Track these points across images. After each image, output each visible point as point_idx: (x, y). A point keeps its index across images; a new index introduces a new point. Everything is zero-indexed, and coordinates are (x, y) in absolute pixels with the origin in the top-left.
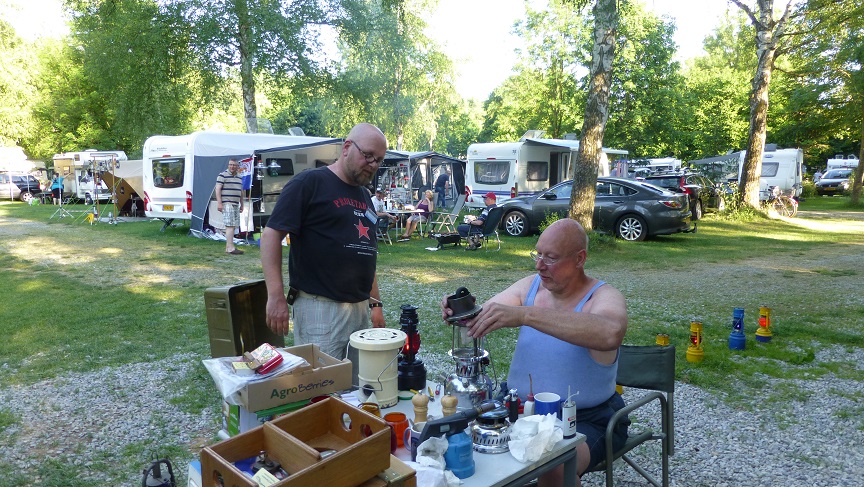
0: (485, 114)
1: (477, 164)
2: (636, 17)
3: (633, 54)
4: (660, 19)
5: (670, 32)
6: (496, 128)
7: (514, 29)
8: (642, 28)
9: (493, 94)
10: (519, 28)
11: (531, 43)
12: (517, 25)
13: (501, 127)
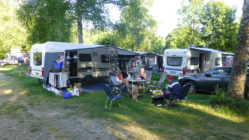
0: (166, 41)
1: (168, 57)
2: (222, 7)
3: (221, 20)
4: (231, 7)
5: (234, 12)
6: (170, 45)
7: (178, 12)
8: (225, 11)
9: (169, 34)
10: (179, 12)
11: (183, 17)
12: (179, 11)
13: (171, 45)
